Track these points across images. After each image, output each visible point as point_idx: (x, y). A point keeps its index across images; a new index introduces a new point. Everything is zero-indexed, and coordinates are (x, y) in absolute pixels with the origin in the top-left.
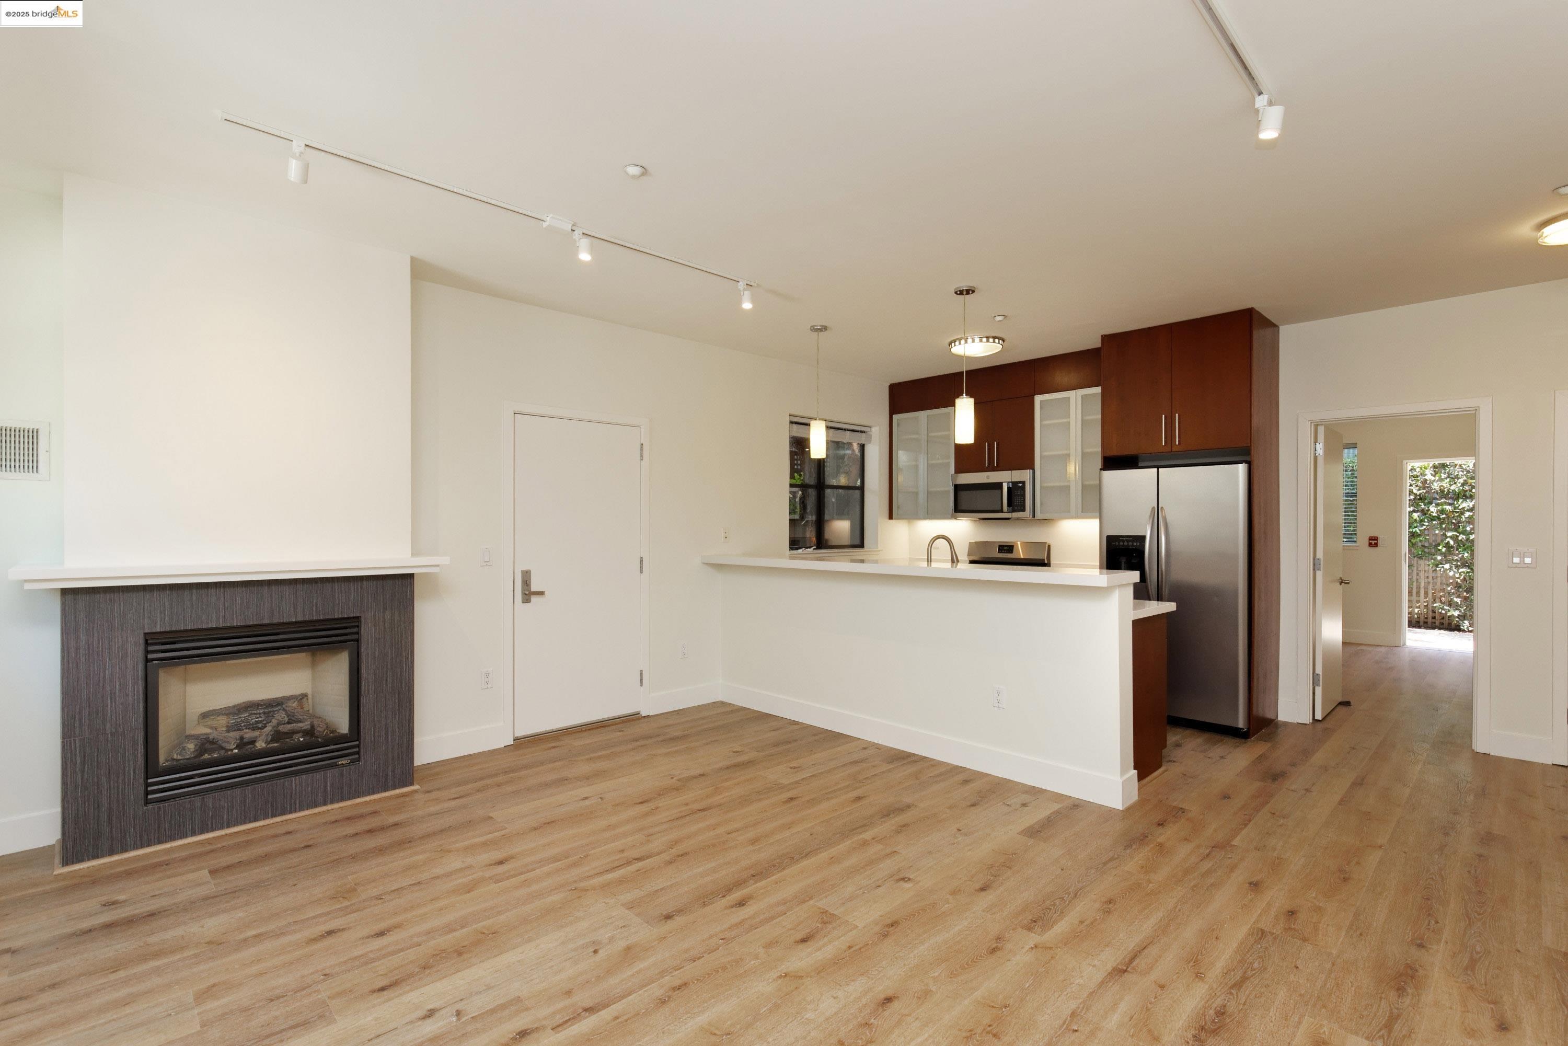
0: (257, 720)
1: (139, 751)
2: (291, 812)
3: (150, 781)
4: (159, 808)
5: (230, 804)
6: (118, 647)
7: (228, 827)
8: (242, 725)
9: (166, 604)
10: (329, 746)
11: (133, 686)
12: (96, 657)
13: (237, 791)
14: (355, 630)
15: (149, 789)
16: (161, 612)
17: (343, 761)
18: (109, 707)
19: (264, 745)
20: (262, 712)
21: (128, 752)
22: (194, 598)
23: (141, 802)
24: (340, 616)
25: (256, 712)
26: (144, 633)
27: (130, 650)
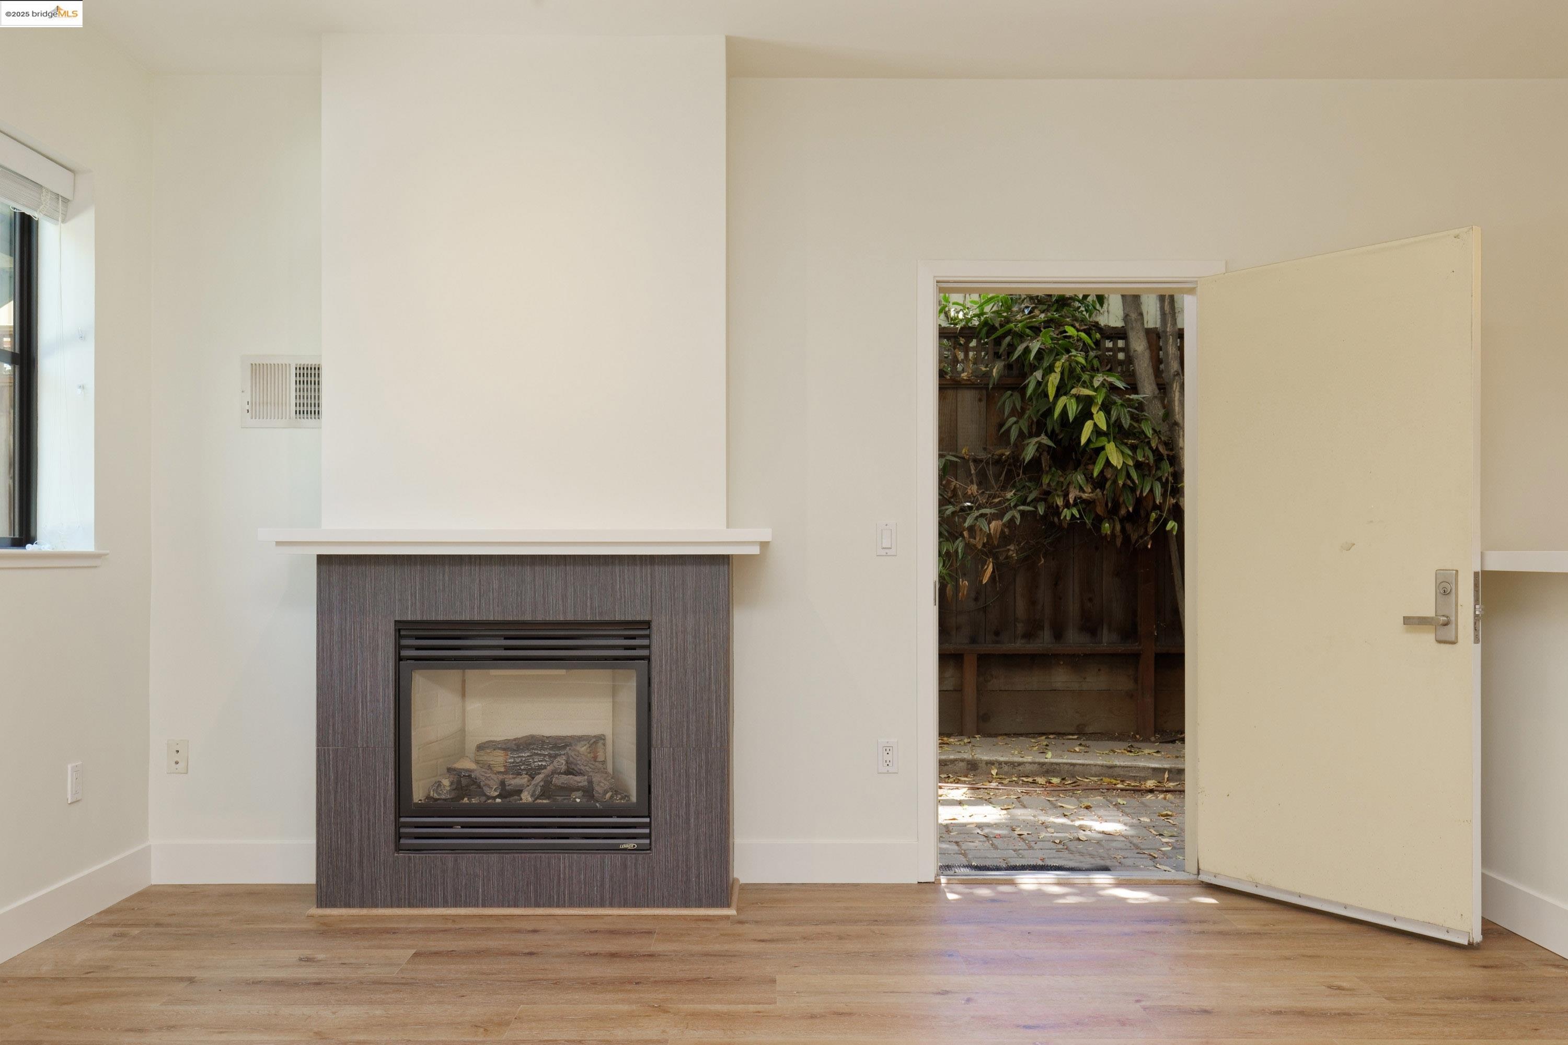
0: (540, 763)
1: (390, 777)
2: (558, 906)
3: (402, 820)
4: (410, 858)
5: (485, 874)
6: (370, 637)
7: (484, 906)
8: (522, 767)
9: (417, 583)
10: (611, 817)
11: (384, 690)
12: (348, 646)
13: (494, 858)
14: (645, 642)
15: (403, 830)
16: (411, 595)
17: (630, 844)
18: (360, 713)
19: (530, 800)
20: (547, 753)
21: (379, 777)
22: (447, 579)
23: (392, 846)
24: (623, 619)
25: (539, 752)
26: (396, 621)
27: (381, 641)
